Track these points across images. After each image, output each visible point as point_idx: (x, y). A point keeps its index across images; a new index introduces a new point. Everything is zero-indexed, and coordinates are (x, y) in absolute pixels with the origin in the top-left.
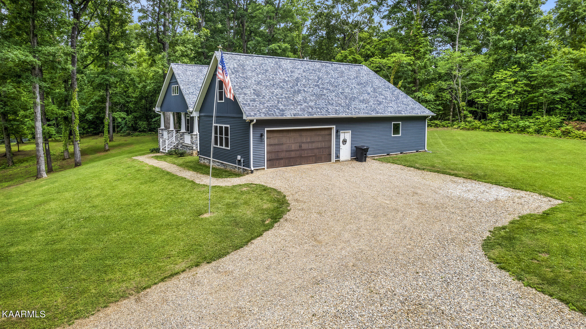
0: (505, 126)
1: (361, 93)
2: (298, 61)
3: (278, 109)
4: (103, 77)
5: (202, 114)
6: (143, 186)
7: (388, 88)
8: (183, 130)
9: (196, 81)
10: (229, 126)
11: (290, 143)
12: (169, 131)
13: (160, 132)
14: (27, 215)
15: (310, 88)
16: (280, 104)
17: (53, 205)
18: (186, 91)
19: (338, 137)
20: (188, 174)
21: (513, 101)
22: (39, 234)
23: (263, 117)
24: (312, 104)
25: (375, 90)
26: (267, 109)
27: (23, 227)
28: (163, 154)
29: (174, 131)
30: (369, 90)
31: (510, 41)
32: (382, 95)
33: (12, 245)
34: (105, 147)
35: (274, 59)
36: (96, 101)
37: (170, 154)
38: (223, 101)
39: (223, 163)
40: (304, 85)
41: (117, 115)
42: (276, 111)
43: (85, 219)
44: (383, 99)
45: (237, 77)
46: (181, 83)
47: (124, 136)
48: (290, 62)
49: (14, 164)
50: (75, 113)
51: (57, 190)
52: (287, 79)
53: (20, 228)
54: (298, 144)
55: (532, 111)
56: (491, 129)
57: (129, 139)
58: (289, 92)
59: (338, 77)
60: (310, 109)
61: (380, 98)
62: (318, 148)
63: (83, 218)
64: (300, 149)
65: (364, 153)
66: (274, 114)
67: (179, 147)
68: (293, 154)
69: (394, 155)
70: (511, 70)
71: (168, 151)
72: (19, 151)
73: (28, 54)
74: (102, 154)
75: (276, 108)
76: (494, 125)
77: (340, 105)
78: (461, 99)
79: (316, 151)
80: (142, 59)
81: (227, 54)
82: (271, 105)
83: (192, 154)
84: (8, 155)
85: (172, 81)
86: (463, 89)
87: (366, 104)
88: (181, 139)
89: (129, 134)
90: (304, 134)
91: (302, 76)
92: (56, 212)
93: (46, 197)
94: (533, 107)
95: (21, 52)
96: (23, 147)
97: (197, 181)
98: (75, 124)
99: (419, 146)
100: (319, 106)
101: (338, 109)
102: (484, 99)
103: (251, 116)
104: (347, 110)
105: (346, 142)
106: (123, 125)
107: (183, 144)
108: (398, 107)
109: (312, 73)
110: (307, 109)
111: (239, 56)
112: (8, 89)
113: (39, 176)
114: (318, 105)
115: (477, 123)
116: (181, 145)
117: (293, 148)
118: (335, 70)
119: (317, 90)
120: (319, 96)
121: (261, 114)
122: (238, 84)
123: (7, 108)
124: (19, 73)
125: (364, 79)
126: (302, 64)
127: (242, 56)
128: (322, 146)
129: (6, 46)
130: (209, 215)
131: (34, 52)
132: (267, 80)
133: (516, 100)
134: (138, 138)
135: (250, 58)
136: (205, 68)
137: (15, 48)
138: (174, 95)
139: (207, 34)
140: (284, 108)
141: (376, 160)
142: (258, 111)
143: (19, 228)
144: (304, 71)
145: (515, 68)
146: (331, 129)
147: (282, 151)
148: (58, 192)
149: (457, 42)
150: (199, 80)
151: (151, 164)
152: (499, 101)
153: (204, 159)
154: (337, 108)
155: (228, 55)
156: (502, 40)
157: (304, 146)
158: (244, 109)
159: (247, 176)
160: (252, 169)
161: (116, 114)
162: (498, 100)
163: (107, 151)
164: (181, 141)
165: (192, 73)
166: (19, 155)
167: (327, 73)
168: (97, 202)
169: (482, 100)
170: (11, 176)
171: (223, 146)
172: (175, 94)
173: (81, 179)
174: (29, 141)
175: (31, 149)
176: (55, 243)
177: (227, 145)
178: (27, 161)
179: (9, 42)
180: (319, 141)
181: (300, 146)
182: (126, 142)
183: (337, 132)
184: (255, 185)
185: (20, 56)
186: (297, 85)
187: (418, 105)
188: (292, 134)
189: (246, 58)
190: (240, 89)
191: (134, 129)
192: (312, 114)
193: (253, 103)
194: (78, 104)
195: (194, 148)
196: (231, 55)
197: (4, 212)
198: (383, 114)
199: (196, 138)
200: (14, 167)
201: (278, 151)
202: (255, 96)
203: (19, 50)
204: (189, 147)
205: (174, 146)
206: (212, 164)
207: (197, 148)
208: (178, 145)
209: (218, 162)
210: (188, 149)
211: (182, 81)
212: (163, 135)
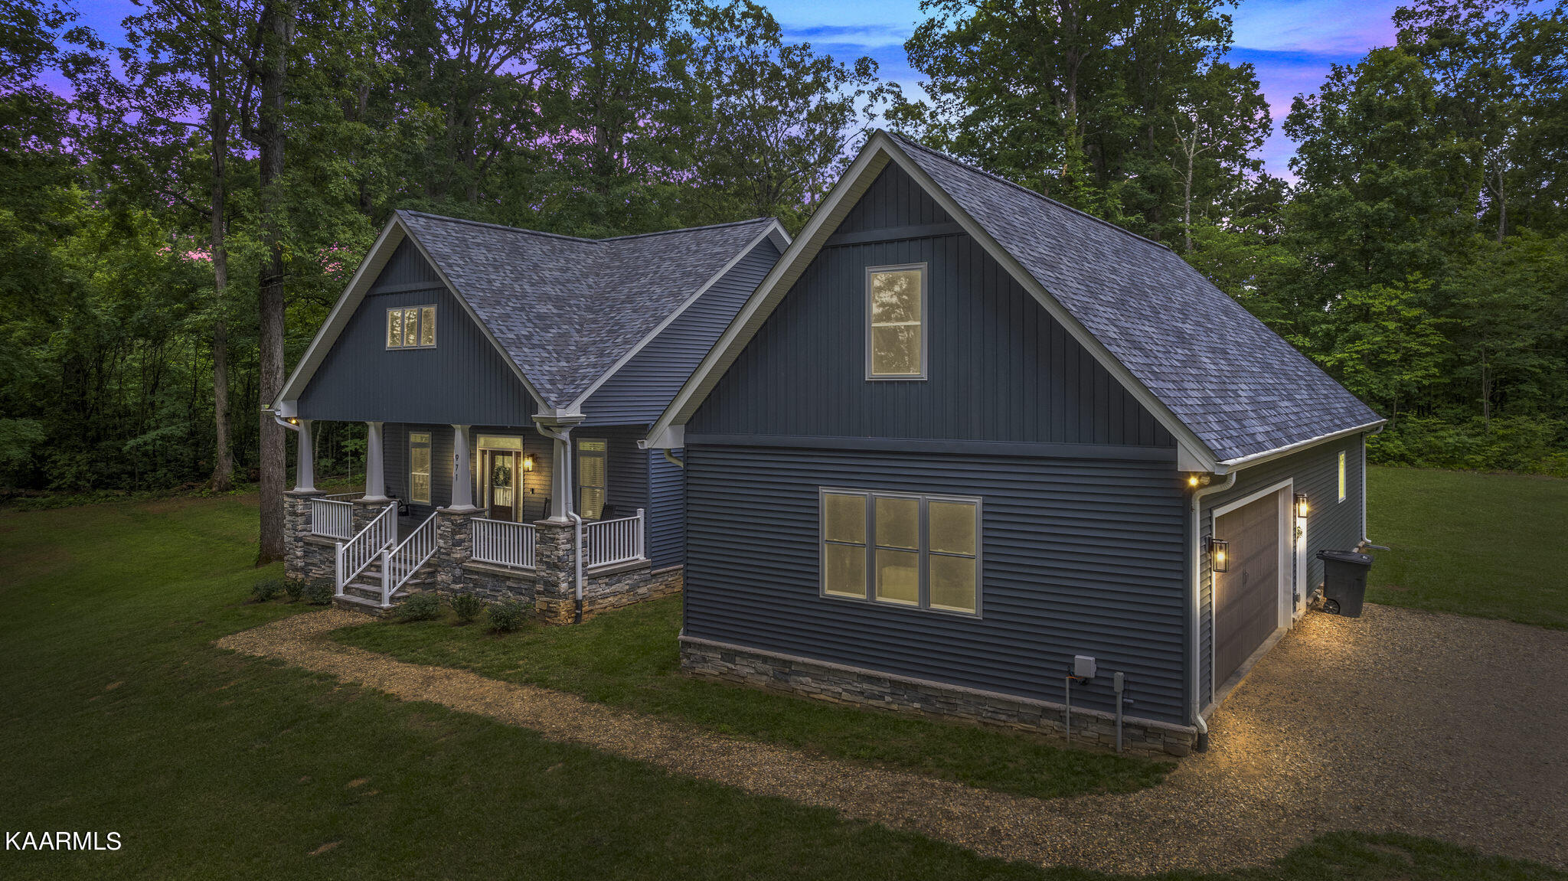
5: (711, 439)
8: (462, 501)
9: (517, 288)
10: (973, 499)
12: (361, 504)
13: (299, 509)
18: (501, 332)
28: (362, 619)
29: (394, 506)
46: (470, 296)
67: (443, 578)
68: (1235, 618)
79: (1262, 592)
83: (545, 615)
85: (382, 289)
88: (458, 544)
107: (470, 565)
116: (456, 571)
136: (525, 240)
138: (402, 347)
150: (527, 288)
153: (729, 656)
165: (490, 256)
180: (1266, 548)
188: (1234, 528)
195: (562, 586)
199: (569, 542)
204: (519, 579)
205: (415, 576)
206: (806, 684)
207: (573, 584)
208: (432, 568)
209: (859, 675)
210: (510, 588)
211: (468, 284)
212: (308, 522)
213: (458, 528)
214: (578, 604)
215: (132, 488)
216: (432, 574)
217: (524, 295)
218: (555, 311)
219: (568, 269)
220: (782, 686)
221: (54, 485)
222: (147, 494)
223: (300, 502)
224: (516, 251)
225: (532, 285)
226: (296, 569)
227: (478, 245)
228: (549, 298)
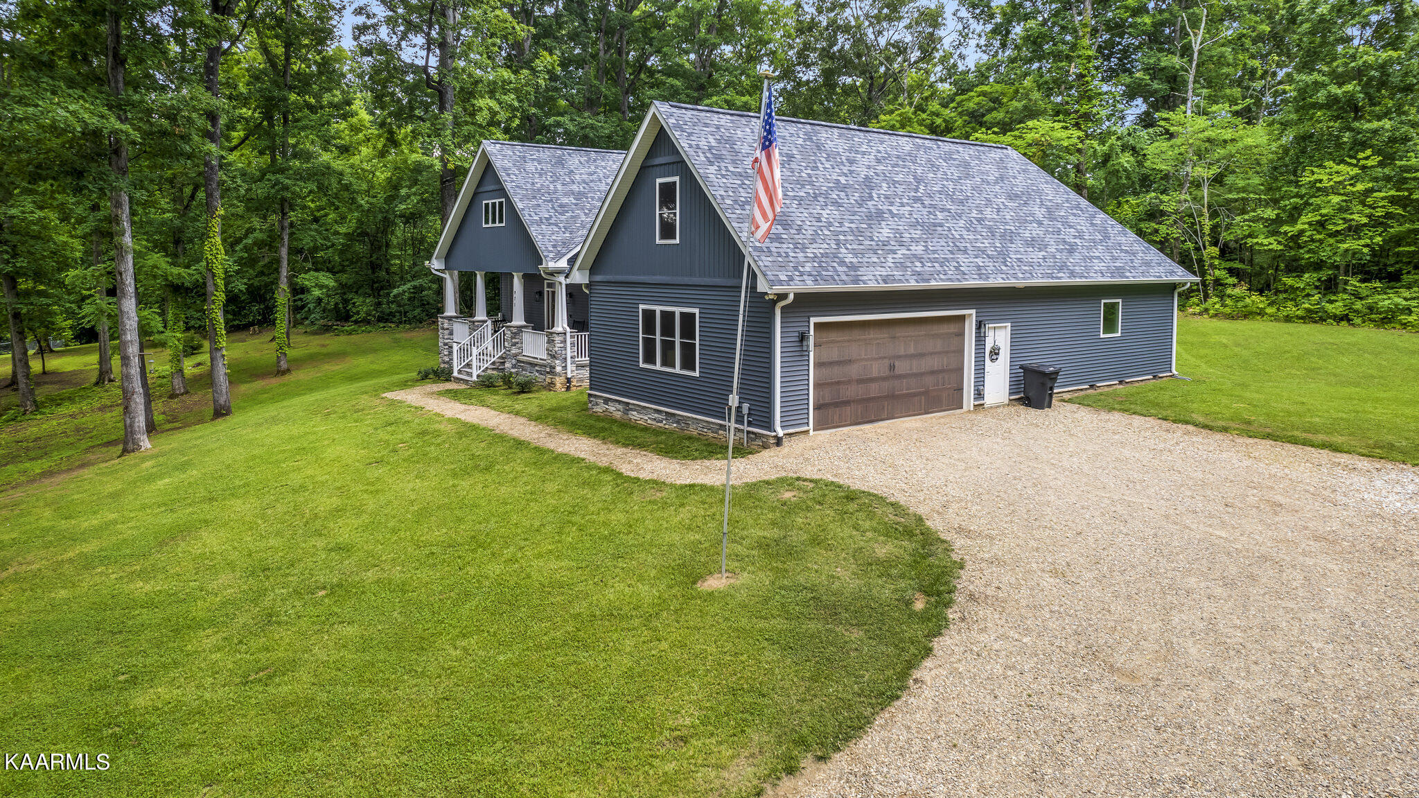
0: (1337, 308)
1: (1023, 222)
2: (858, 133)
3: (842, 263)
4: (277, 179)
5: (598, 278)
6: (465, 484)
7: (1078, 207)
8: (518, 320)
9: (552, 187)
10: (696, 311)
11: (866, 360)
12: (474, 322)
13: (446, 326)
14: (144, 575)
15: (902, 205)
16: (843, 250)
17: (211, 541)
18: (530, 215)
19: (980, 339)
20: (581, 447)
21: (1362, 242)
22: (208, 643)
23: (810, 286)
24: (918, 249)
25: (1050, 213)
26: (816, 264)
27: (145, 615)
28: (463, 386)
29: (489, 322)
30: (1040, 213)
31: (1349, 87)
32: (1071, 227)
33: (134, 681)
34: (279, 362)
35: (800, 126)
36: (255, 243)
37: (486, 384)
38: (677, 241)
39: (674, 415)
40: (887, 197)
41: (309, 280)
42: (839, 269)
43: (333, 590)
44: (1075, 237)
45: (724, 173)
46: (516, 194)
47: (315, 333)
48: (840, 135)
49: (38, 407)
50: (214, 275)
51: (202, 493)
52: (843, 180)
53: (139, 620)
54: (886, 362)
55: (1401, 270)
56: (1299, 318)
57: (333, 342)
58: (858, 217)
59: (960, 178)
60: (918, 264)
61: (1069, 235)
62: (933, 373)
63: (324, 588)
64: (893, 375)
65: (1049, 385)
66: (836, 277)
67: (508, 365)
68: (874, 389)
69: (1106, 389)
70: (1354, 161)
71: (478, 376)
72: (44, 373)
73: (105, 110)
74: (274, 382)
75: (837, 260)
76: (1307, 306)
77: (983, 252)
78: (1208, 238)
79: (929, 381)
80: (361, 135)
81: (686, 109)
82: (822, 251)
83: (550, 386)
84: (24, 386)
85: (481, 189)
86: (1214, 214)
87: (1040, 250)
88: (514, 344)
89: (326, 329)
90: (900, 332)
91: (877, 174)
92: (231, 566)
93: (183, 514)
94: (1404, 260)
95: (87, 105)
96: (54, 363)
97: (626, 469)
98: (214, 303)
99: (1158, 362)
100: (936, 256)
101: (981, 264)
102: (1271, 240)
103: (780, 282)
104: (1004, 268)
105: (998, 354)
106: (311, 306)
107: (520, 358)
108: (1114, 259)
109: (897, 165)
110: (909, 265)
111: (716, 116)
112: (24, 212)
113: (130, 446)
114: (934, 252)
115: (1257, 300)
116: (514, 361)
117: (875, 374)
118: (948, 157)
119: (920, 213)
120: (931, 228)
121: (805, 277)
122: (731, 194)
123: (21, 263)
124: (78, 166)
125: (1020, 183)
126: (870, 141)
127: (721, 116)
128: (943, 366)
129: (47, 90)
130: (724, 580)
131: (119, 107)
132: (798, 182)
133: (1368, 241)
134: (354, 338)
135: (743, 120)
136: (569, 154)
137: (70, 95)
138: (490, 225)
139: (554, 68)
140: (855, 260)
141: (1070, 401)
142: (796, 268)
143: (134, 617)
144: (878, 161)
145: (1367, 158)
146: (962, 318)
147: (849, 382)
148: (211, 499)
149: (1190, 93)
150: (559, 187)
151: (449, 414)
152: (1317, 244)
153: (607, 401)
154: (979, 261)
155: (689, 113)
156: (1324, 85)
157: (902, 367)
158: (760, 263)
159: (765, 454)
160: (781, 433)
161: (307, 276)
162: (1313, 241)
163: (283, 372)
164: (514, 351)
165: (539, 167)
166: (46, 383)
167: (934, 167)
168: (344, 531)
169: (1265, 242)
170: (41, 443)
171: (674, 366)
172: (494, 221)
173: (261, 457)
174: (67, 345)
175: (76, 368)
176: (270, 677)
177: (688, 363)
178: (71, 399)
179: (52, 78)
180: (935, 353)
181: (892, 367)
182: (324, 350)
183: (980, 325)
184: (811, 481)
185: (86, 116)
186: (871, 198)
187: (1154, 254)
188: (872, 334)
189: (732, 121)
190: (737, 207)
191: (341, 316)
192: (927, 277)
193: (778, 245)
194: (223, 252)
195: (558, 369)
196: (695, 113)
197: (71, 561)
198: (1086, 277)
199: (562, 342)
200: (39, 417)
201: (838, 383)
202: (779, 227)
203: (81, 102)
204: (541, 366)
205: (493, 363)
206: (634, 415)
207: (565, 368)
208: (503, 359)
209: (655, 410)
210: (537, 371)
211: (517, 187)
212: (451, 333)
213: (514, 335)
214: (569, 380)
215: (401, 323)
216: (503, 363)
217: (555, 191)
218: (574, 201)
219: (595, 173)
220: (625, 417)
221: (354, 319)
222: (408, 326)
223: (446, 321)
224: (561, 162)
225: (563, 185)
226: (444, 363)
227: (534, 160)
228: (573, 194)
